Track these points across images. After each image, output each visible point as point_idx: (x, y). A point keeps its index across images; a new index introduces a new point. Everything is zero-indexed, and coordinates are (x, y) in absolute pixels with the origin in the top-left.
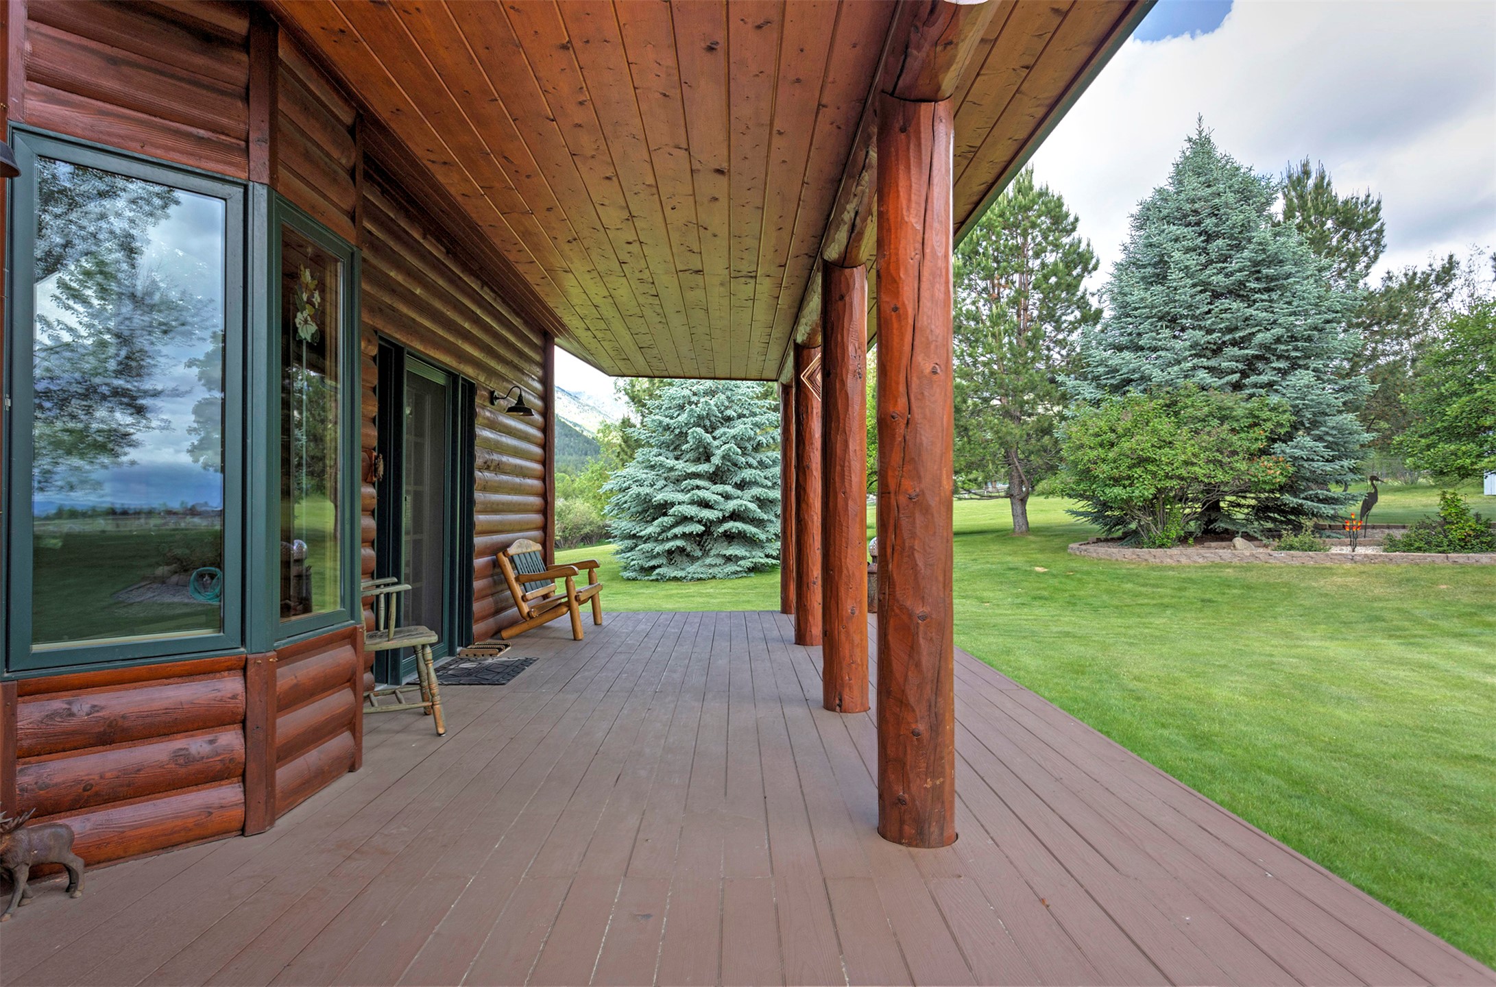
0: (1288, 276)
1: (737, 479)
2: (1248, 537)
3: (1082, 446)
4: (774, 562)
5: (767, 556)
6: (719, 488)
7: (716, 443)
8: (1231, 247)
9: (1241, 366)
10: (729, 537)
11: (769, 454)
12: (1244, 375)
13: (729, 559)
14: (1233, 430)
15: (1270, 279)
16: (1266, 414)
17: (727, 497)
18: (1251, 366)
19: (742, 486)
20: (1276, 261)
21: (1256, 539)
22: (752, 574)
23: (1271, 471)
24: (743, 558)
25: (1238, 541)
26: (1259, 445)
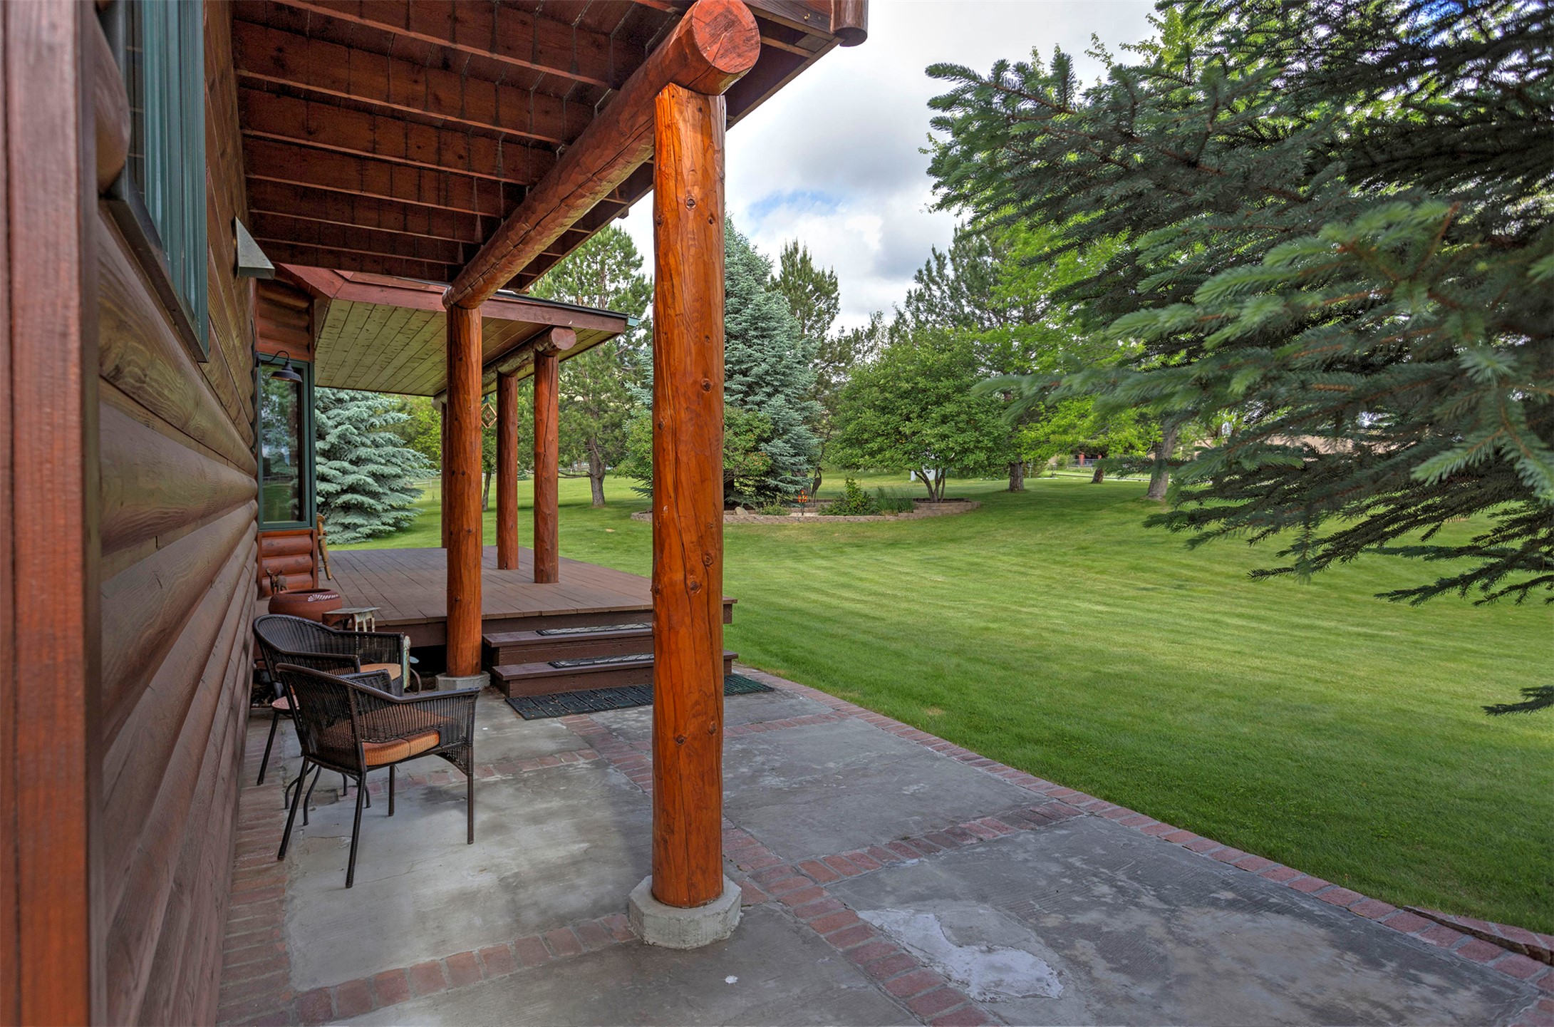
0: (775, 329)
1: (353, 456)
2: (747, 507)
3: (640, 440)
4: (391, 529)
5: (384, 524)
6: (337, 464)
7: (330, 423)
8: (741, 304)
9: (744, 388)
10: (347, 508)
11: (382, 434)
12: (747, 394)
13: (346, 527)
14: (736, 434)
15: (764, 329)
16: (756, 423)
17: (344, 472)
18: (751, 389)
19: (357, 462)
20: (766, 318)
21: (752, 508)
22: (370, 540)
23: (757, 462)
24: (362, 526)
25: (739, 510)
26: (751, 444)
